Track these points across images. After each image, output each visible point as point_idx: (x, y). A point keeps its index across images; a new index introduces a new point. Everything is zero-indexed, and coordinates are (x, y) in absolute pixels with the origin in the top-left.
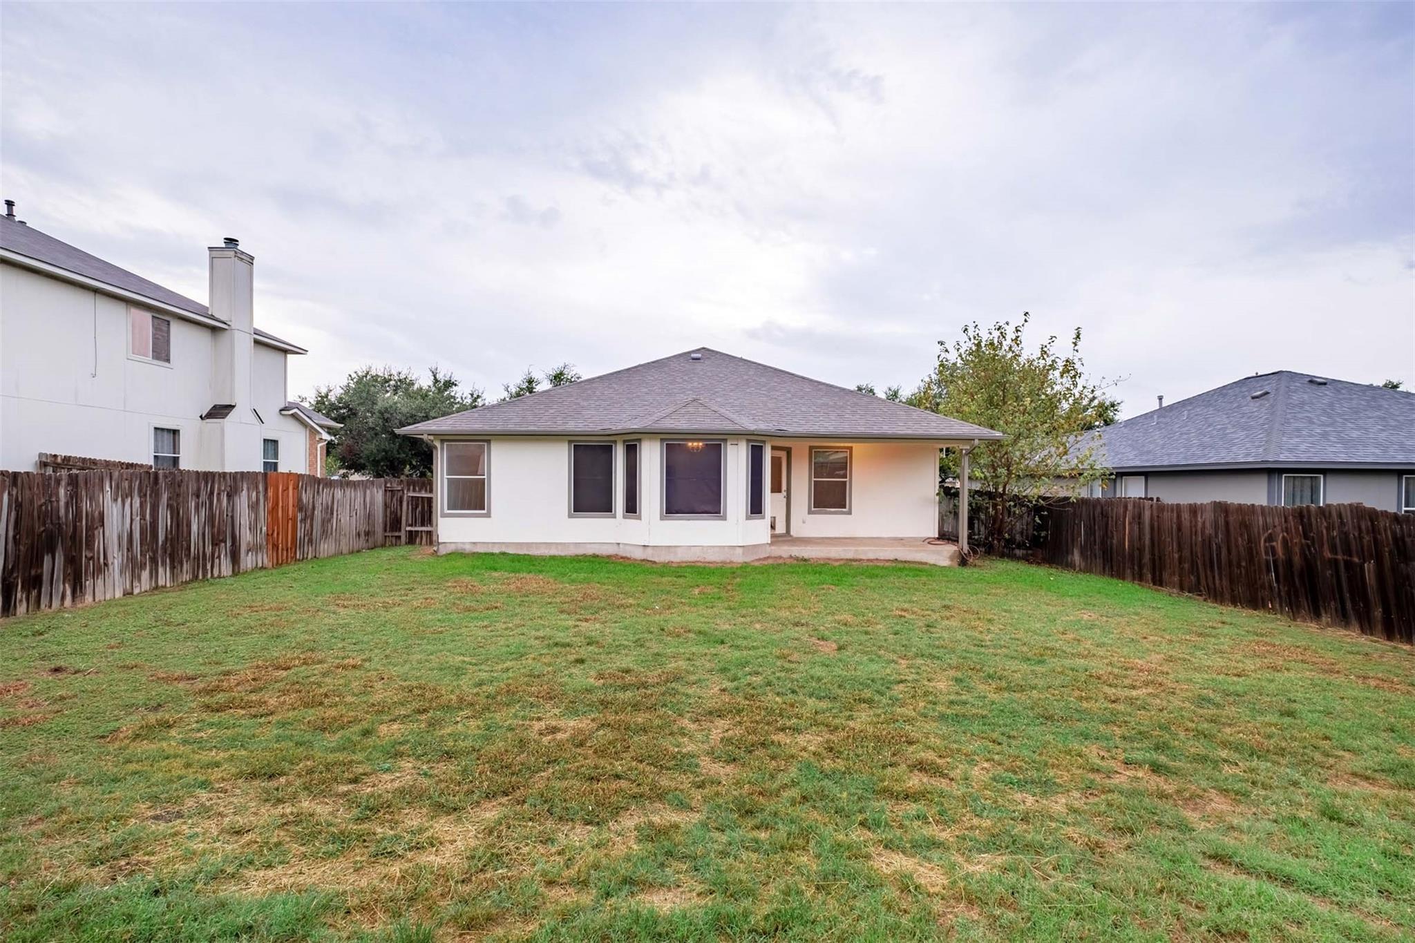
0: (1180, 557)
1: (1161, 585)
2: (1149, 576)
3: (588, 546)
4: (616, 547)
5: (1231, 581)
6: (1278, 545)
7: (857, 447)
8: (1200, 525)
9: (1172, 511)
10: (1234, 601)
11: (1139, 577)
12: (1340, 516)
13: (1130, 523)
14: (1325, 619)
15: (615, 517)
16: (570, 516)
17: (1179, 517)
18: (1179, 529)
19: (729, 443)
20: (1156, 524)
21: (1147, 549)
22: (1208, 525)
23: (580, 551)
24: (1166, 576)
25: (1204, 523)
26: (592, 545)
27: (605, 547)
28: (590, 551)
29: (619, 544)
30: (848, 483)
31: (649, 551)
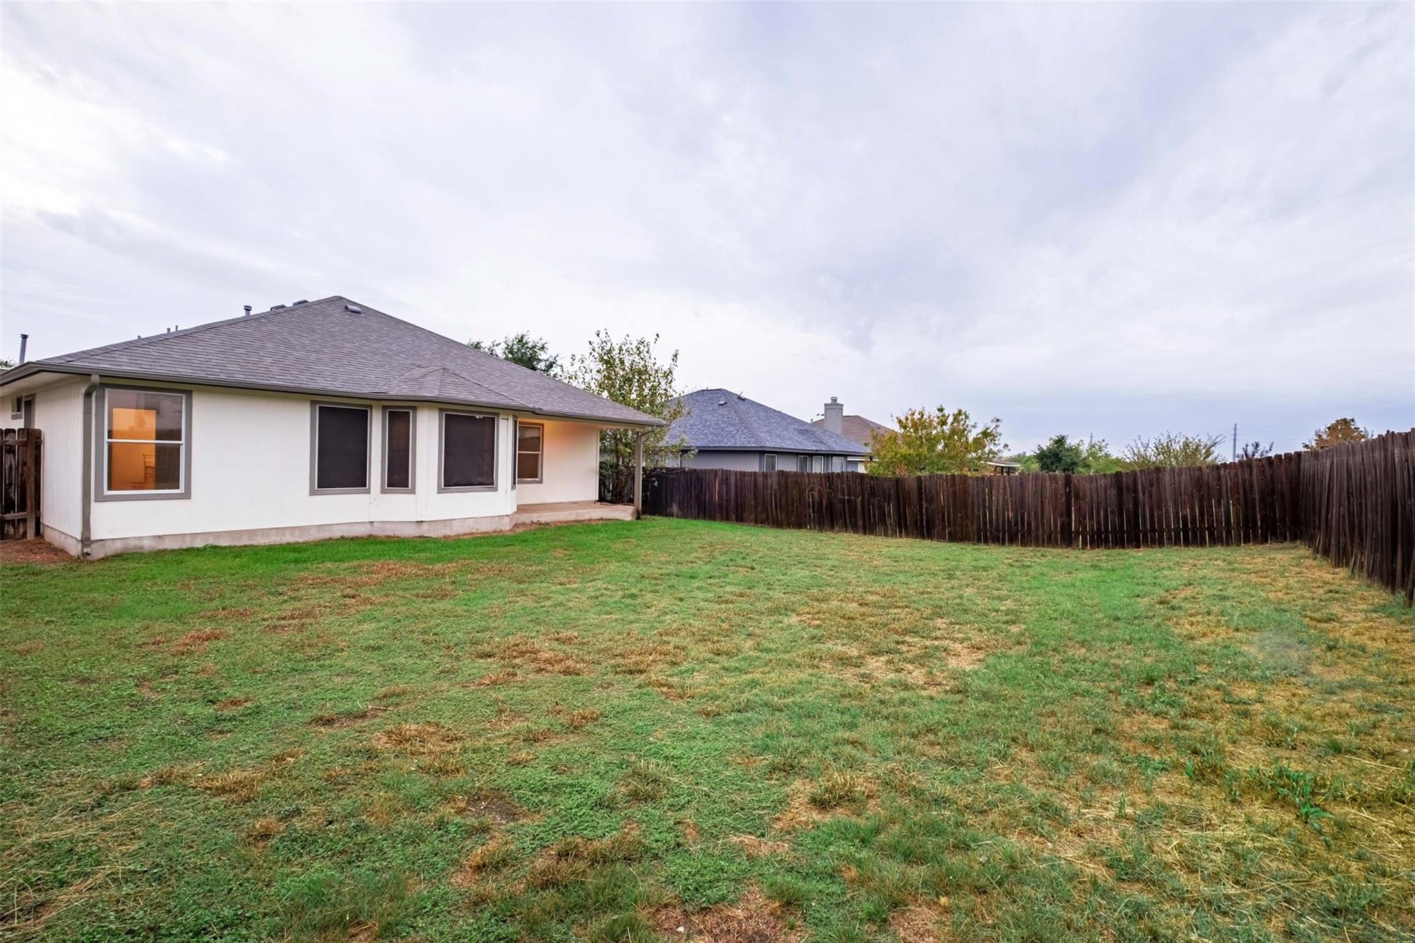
0: (756, 504)
1: (742, 521)
2: (734, 517)
3: (335, 528)
4: (369, 526)
5: (787, 515)
6: (816, 494)
7: (549, 425)
8: (769, 484)
9: (751, 476)
10: (789, 526)
11: (726, 518)
12: (847, 477)
13: (719, 484)
14: (836, 529)
15: (369, 493)
16: (312, 493)
17: (755, 479)
18: (755, 487)
19: (501, 417)
20: (739, 484)
21: (732, 501)
22: (774, 483)
23: (326, 535)
24: (745, 515)
25: (772, 483)
26: (340, 527)
27: (356, 528)
28: (337, 534)
29: (372, 523)
30: (540, 456)
31: (425, 527)
